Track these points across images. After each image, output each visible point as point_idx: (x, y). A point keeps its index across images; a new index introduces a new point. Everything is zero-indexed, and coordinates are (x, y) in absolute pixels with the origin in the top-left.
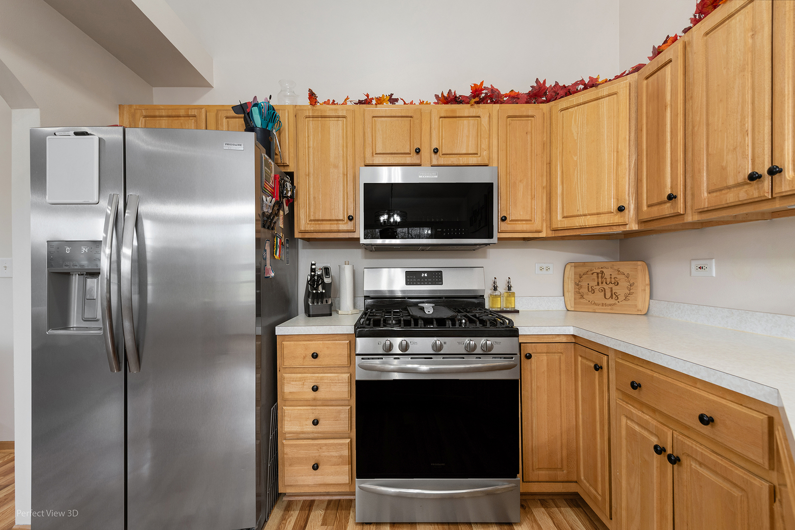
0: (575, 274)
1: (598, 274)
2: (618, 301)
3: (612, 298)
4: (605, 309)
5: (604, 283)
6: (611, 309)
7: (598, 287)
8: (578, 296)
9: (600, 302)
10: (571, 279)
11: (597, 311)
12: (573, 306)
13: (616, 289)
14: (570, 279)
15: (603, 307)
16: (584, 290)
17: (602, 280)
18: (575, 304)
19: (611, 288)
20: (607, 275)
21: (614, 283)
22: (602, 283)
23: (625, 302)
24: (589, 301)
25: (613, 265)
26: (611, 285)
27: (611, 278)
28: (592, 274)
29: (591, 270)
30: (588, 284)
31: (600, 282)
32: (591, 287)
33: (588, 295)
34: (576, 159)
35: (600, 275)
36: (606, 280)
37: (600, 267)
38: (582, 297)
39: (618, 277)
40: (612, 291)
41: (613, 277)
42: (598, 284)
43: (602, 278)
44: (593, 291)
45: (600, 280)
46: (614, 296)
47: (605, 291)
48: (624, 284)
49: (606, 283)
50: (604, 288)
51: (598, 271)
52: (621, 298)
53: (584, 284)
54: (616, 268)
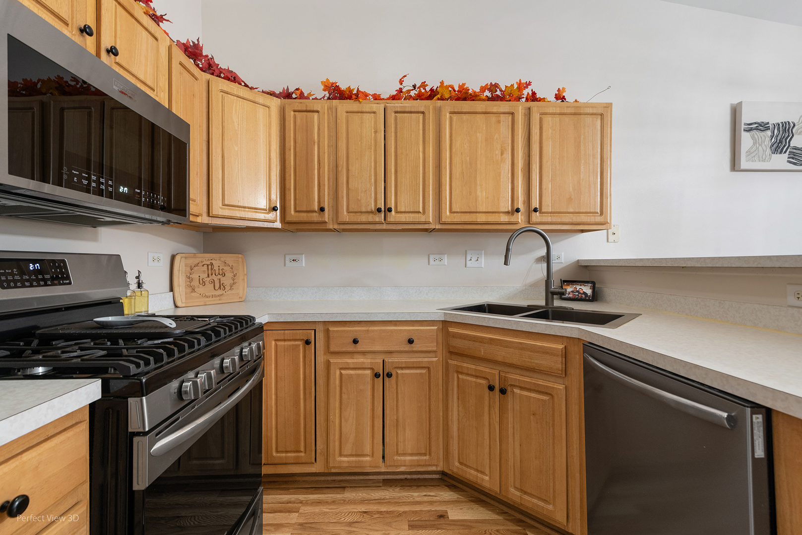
0: (185, 266)
1: (208, 265)
2: (225, 291)
3: (220, 289)
4: (214, 300)
5: (214, 274)
6: (220, 300)
7: (208, 279)
8: (189, 290)
9: (211, 294)
10: (182, 271)
11: (207, 304)
12: (184, 301)
13: (224, 280)
14: (180, 272)
15: (213, 299)
16: (195, 283)
17: (211, 272)
18: (186, 299)
19: (220, 279)
20: (216, 268)
21: (222, 274)
22: (212, 275)
23: (230, 292)
24: (200, 294)
25: (220, 257)
26: (219, 277)
27: (219, 269)
28: (203, 265)
29: (202, 262)
30: (199, 276)
31: (210, 274)
32: (202, 280)
33: (199, 287)
34: (237, 149)
35: (210, 267)
36: (215, 272)
37: (210, 259)
38: (193, 290)
39: (225, 268)
40: (220, 282)
41: (221, 268)
42: (208, 276)
43: (212, 269)
44: (204, 284)
45: (210, 271)
46: (222, 287)
47: (214, 282)
48: (229, 275)
49: (215, 275)
50: (213, 280)
51: (208, 263)
52: (228, 288)
53: (195, 276)
54: (223, 259)
